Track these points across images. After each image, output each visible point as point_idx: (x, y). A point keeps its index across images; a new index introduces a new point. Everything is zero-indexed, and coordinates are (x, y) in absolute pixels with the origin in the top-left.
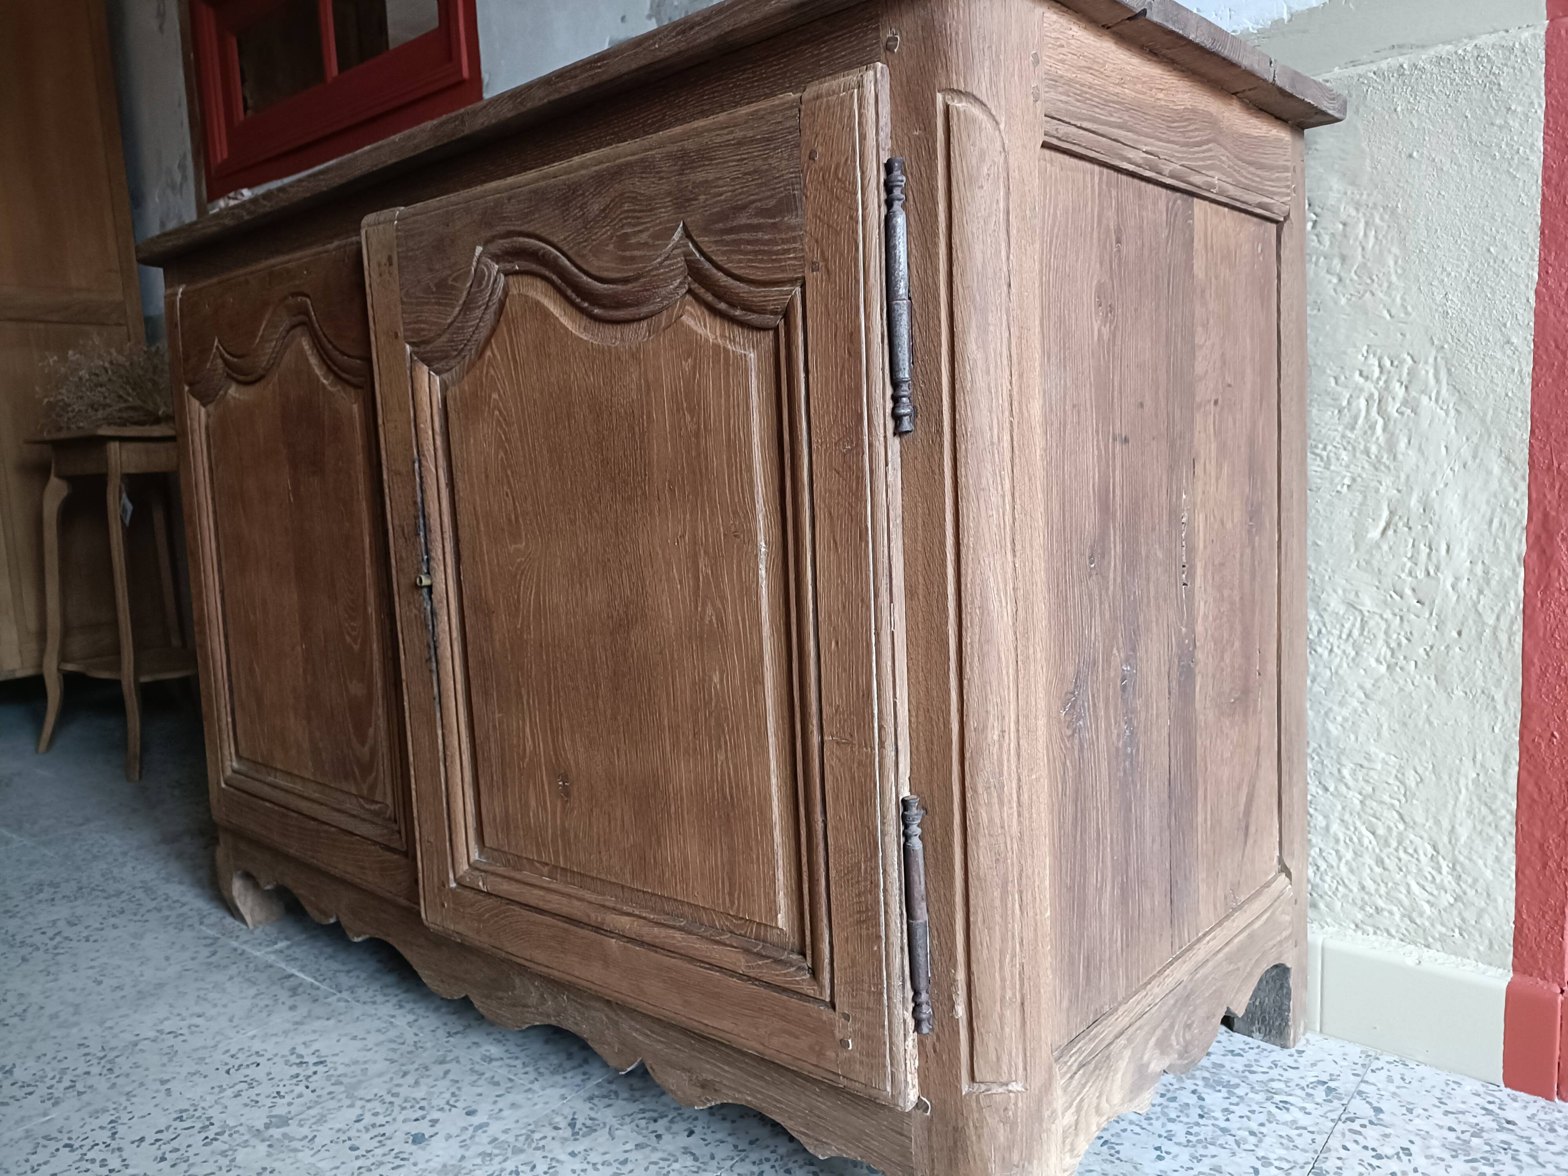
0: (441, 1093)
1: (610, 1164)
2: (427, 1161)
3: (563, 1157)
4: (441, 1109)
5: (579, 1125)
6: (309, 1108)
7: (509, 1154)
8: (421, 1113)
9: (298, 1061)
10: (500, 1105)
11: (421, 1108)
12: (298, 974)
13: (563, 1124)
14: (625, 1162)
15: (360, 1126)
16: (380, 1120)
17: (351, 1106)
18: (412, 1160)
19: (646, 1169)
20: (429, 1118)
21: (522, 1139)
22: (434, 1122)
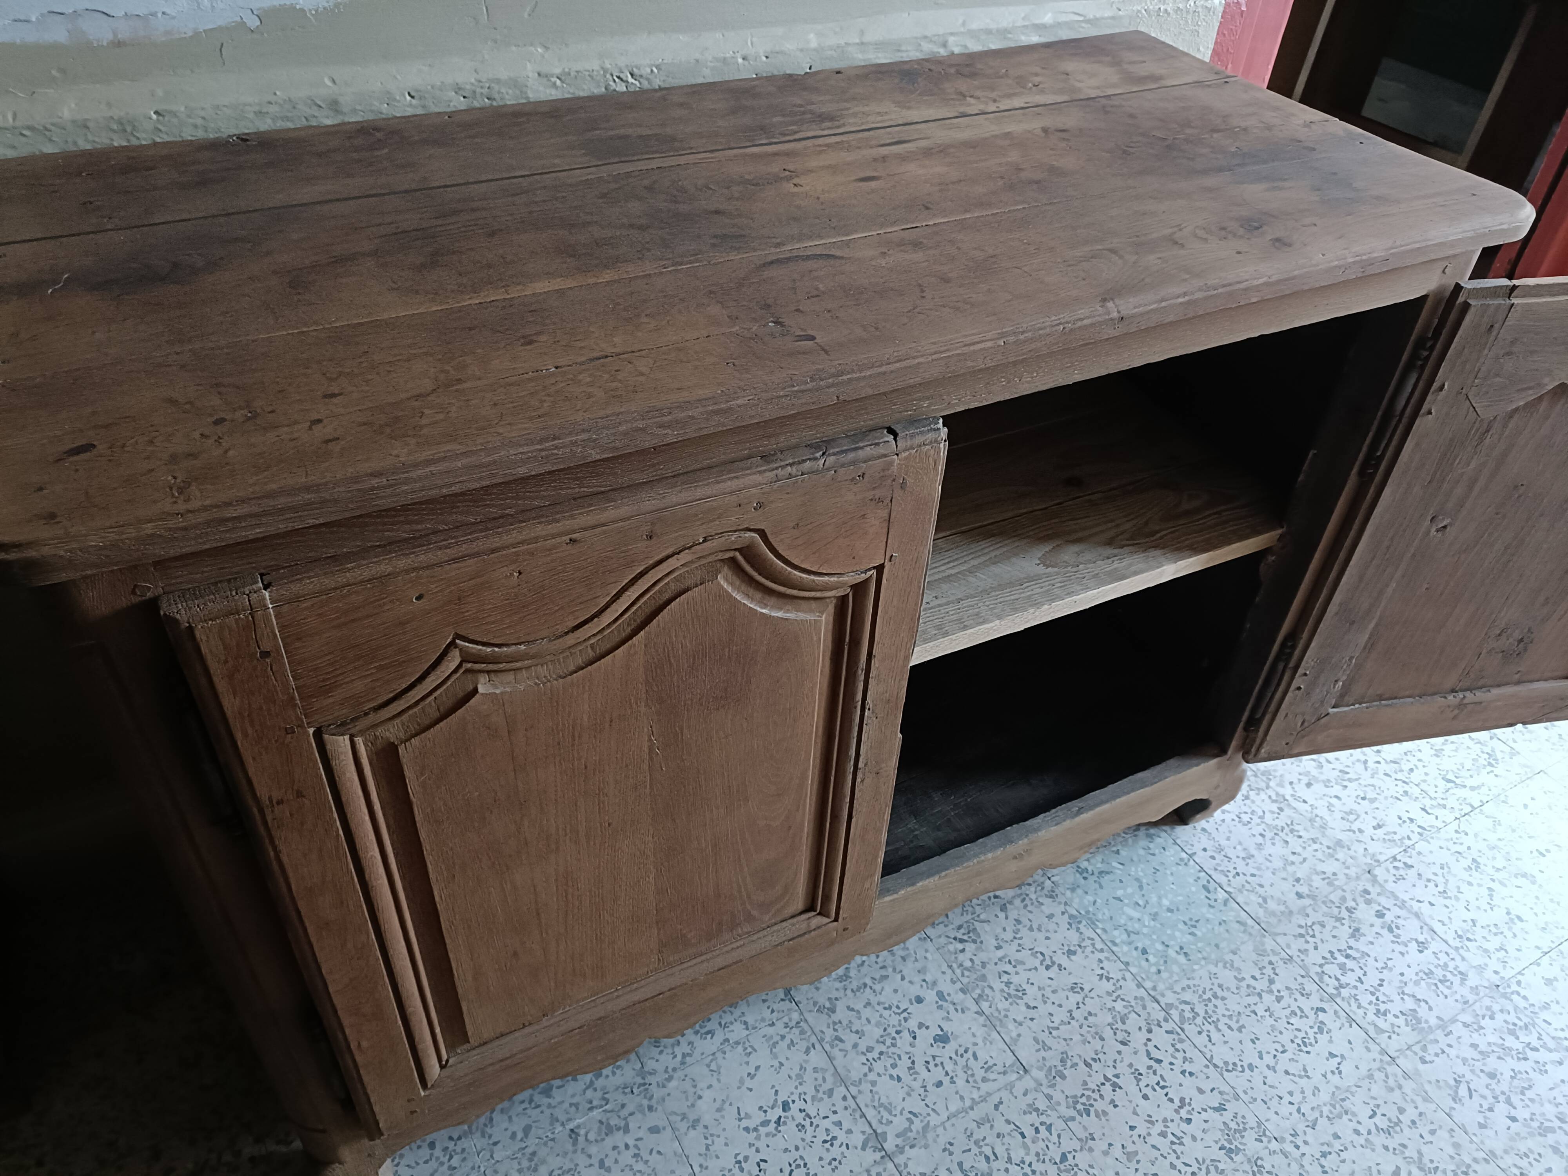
0: (881, 1016)
1: (1019, 930)
2: (974, 1035)
3: (1000, 953)
4: (906, 1020)
5: (965, 937)
6: (863, 1115)
7: (985, 984)
8: (906, 1034)
9: (773, 1125)
10: (917, 979)
11: (898, 1032)
12: (571, 1125)
13: (960, 946)
14: (1018, 921)
15: (906, 1078)
16: (905, 1062)
17: (874, 1083)
18: (970, 1046)
19: (1031, 912)
20: (916, 1030)
21: (966, 973)
22: (921, 1025)
